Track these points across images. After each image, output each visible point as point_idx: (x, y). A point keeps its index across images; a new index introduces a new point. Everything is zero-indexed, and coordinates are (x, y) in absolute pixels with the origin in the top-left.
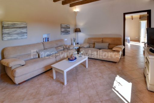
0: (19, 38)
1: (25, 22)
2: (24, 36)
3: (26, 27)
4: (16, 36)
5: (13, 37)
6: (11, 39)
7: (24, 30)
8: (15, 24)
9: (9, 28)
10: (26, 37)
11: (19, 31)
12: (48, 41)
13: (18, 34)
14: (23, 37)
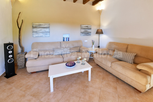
0: (44, 36)
1: (48, 23)
2: (47, 34)
3: (49, 28)
4: (41, 35)
5: (39, 35)
6: (38, 37)
7: (47, 30)
8: (40, 25)
9: (36, 28)
10: (49, 35)
11: (43, 30)
12: (69, 40)
13: (43, 33)
14: (46, 36)
